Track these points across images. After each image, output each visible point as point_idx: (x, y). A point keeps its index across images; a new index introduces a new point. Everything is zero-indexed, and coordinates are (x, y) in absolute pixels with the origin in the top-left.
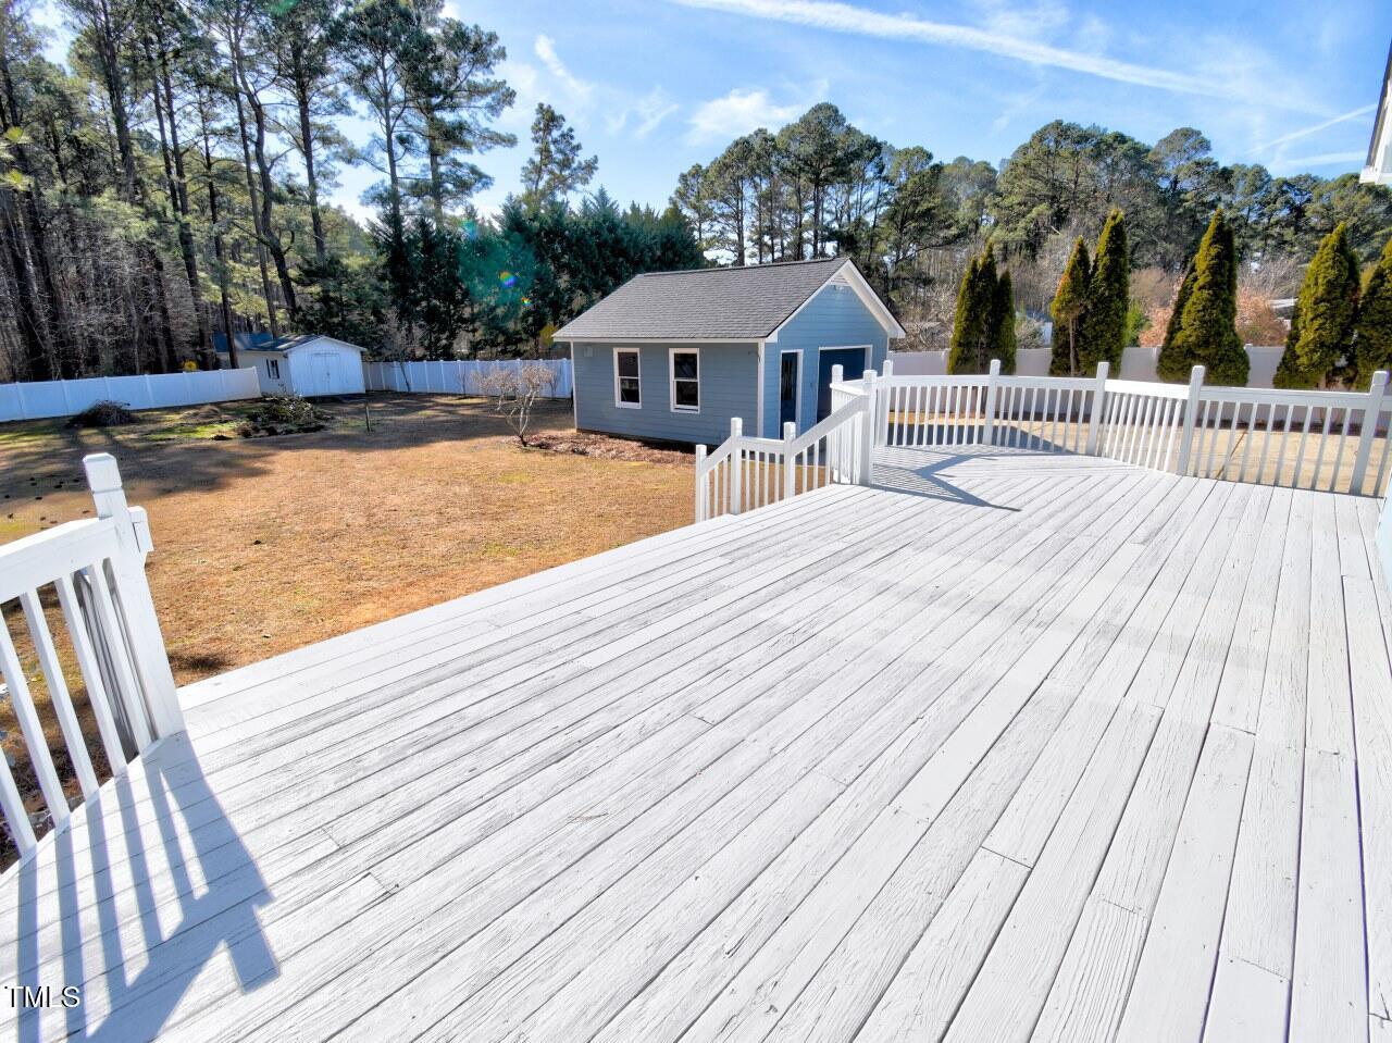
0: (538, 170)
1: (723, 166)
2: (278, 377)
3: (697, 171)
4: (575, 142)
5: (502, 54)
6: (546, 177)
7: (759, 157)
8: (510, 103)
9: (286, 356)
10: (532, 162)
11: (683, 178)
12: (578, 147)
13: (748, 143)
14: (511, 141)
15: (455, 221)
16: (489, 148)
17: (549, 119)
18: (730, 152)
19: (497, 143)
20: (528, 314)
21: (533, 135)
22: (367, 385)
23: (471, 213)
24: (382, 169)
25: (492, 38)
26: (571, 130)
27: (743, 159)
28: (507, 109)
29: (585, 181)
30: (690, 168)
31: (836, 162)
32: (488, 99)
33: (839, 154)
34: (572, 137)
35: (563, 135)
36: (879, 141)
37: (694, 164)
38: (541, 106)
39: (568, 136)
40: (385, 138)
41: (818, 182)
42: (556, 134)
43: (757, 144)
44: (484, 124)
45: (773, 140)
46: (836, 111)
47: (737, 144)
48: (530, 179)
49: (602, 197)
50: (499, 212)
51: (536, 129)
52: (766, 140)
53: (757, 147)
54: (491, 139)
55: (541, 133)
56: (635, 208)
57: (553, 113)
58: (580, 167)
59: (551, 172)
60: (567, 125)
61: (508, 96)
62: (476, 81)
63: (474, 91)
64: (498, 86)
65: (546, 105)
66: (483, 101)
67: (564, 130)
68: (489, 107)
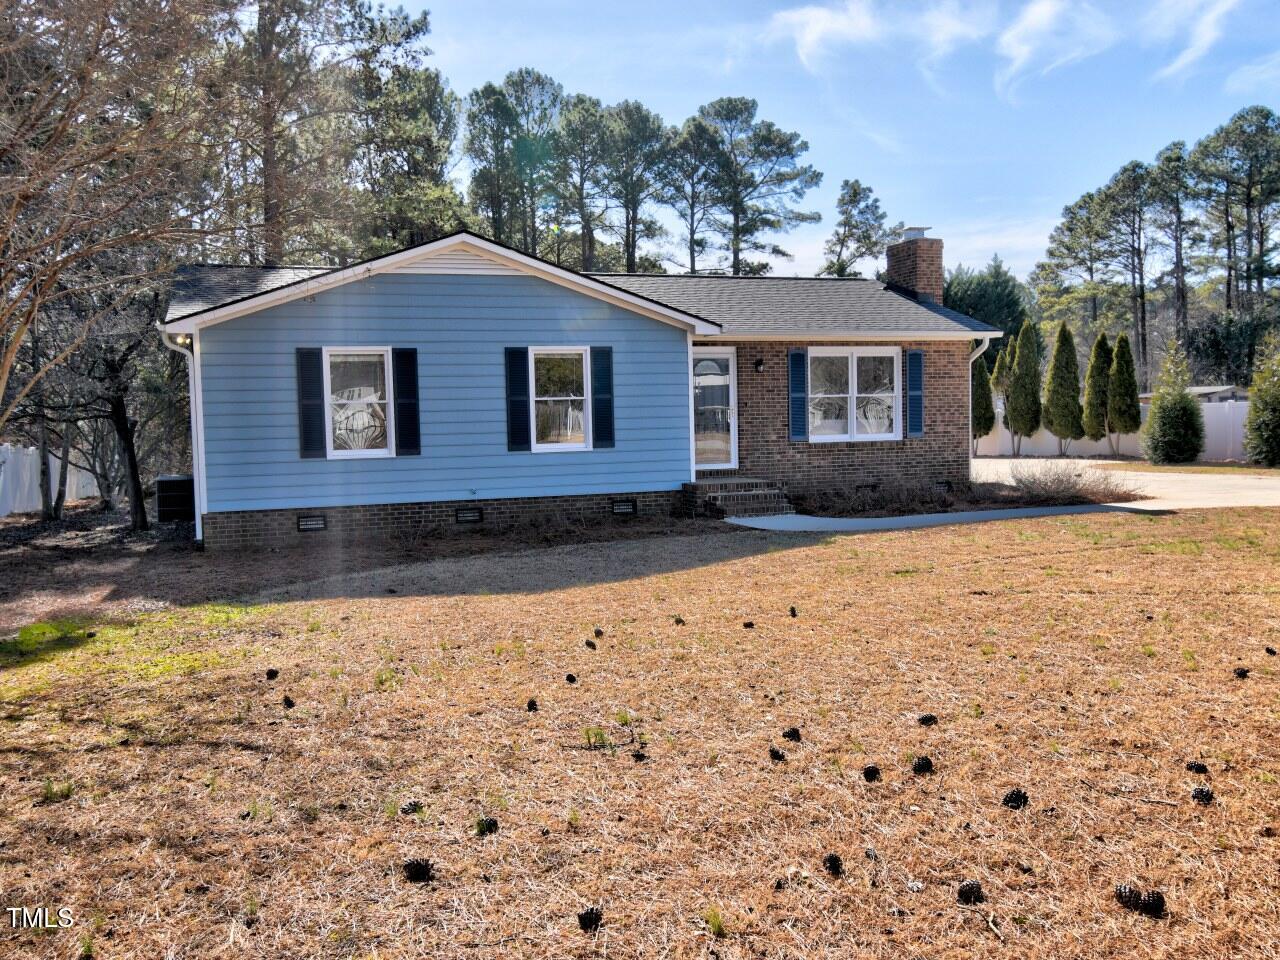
0: (842, 242)
4: (880, 211)
5: (805, 146)
8: (817, 184)
10: (836, 234)
11: (1068, 210)
12: (883, 216)
14: (816, 218)
16: (795, 226)
17: (854, 194)
19: (802, 221)
21: (837, 210)
26: (876, 201)
28: (813, 189)
32: (796, 183)
35: (869, 207)
39: (874, 207)
44: (790, 205)
48: (833, 252)
51: (842, 202)
54: (796, 219)
55: (846, 207)
57: (859, 187)
58: (885, 235)
60: (873, 196)
61: (814, 178)
62: (784, 170)
63: (781, 179)
64: (805, 171)
65: (852, 181)
66: (789, 186)
67: (870, 201)
68: (795, 191)
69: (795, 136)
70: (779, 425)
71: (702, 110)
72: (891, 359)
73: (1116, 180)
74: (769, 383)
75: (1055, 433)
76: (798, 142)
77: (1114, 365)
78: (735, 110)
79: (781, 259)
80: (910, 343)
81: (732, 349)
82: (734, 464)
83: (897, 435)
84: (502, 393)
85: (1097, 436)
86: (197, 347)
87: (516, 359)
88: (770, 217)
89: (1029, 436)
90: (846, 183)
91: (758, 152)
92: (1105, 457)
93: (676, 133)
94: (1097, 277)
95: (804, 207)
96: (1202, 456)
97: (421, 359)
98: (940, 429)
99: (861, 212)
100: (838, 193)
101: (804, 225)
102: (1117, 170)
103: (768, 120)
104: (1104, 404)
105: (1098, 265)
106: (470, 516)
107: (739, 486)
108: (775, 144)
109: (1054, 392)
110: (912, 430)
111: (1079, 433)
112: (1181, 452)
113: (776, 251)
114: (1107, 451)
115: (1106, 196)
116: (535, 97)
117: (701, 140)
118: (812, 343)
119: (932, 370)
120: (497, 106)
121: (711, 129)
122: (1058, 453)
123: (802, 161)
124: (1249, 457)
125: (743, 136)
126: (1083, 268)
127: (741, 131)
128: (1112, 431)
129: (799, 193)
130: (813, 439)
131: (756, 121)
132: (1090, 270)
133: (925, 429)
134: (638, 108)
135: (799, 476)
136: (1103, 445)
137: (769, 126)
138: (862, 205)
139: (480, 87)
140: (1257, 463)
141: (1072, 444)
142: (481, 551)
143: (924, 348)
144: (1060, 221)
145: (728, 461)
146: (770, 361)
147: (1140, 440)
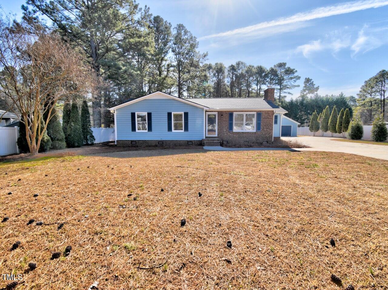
0: (304, 91)
5: (296, 71)
12: (315, 85)
14: (299, 86)
16: (294, 88)
17: (308, 80)
32: (295, 79)
44: (293, 84)
51: (305, 82)
60: (312, 81)
61: (299, 78)
62: (292, 76)
63: (291, 78)
64: (297, 76)
65: (307, 78)
66: (293, 80)
67: (311, 82)
68: (294, 81)
69: (294, 69)
70: (226, 128)
71: (275, 66)
72: (254, 114)
73: (378, 74)
74: (224, 119)
75: (331, 131)
76: (295, 71)
77: (344, 116)
78: (281, 65)
79: (290, 95)
80: (258, 111)
81: (217, 113)
82: (216, 135)
83: (255, 131)
84: (167, 121)
85: (340, 132)
86: (115, 112)
87: (169, 115)
88: (288, 86)
89: (326, 132)
90: (306, 78)
91: (286, 73)
92: (341, 138)
93: (267, 71)
94: (372, 96)
95: (296, 84)
96: (362, 138)
97: (152, 114)
98: (265, 130)
99: (309, 84)
100: (304, 80)
101: (296, 88)
102: (378, 72)
103: (289, 66)
104: (341, 125)
105: (373, 94)
106: (161, 143)
107: (211, 140)
108: (289, 71)
109: (331, 122)
110: (258, 130)
111: (336, 132)
112: (356, 137)
113: (289, 93)
114: (342, 136)
115: (375, 78)
116: (241, 66)
117: (273, 72)
118: (234, 111)
119: (263, 117)
120: (233, 68)
121: (275, 69)
122: (331, 136)
123: (296, 74)
124: (371, 139)
125: (283, 70)
126: (369, 95)
127: (283, 69)
128: (343, 131)
129: (295, 81)
130: (234, 131)
131: (286, 67)
132: (371, 95)
133: (261, 130)
134: (261, 67)
135: (230, 139)
136: (341, 135)
137: (289, 68)
138: (310, 83)
139: (230, 65)
140: (373, 141)
141: (335, 134)
142: (151, 149)
143: (262, 112)
144: (363, 84)
145: (215, 135)
146: (225, 115)
147: (347, 133)
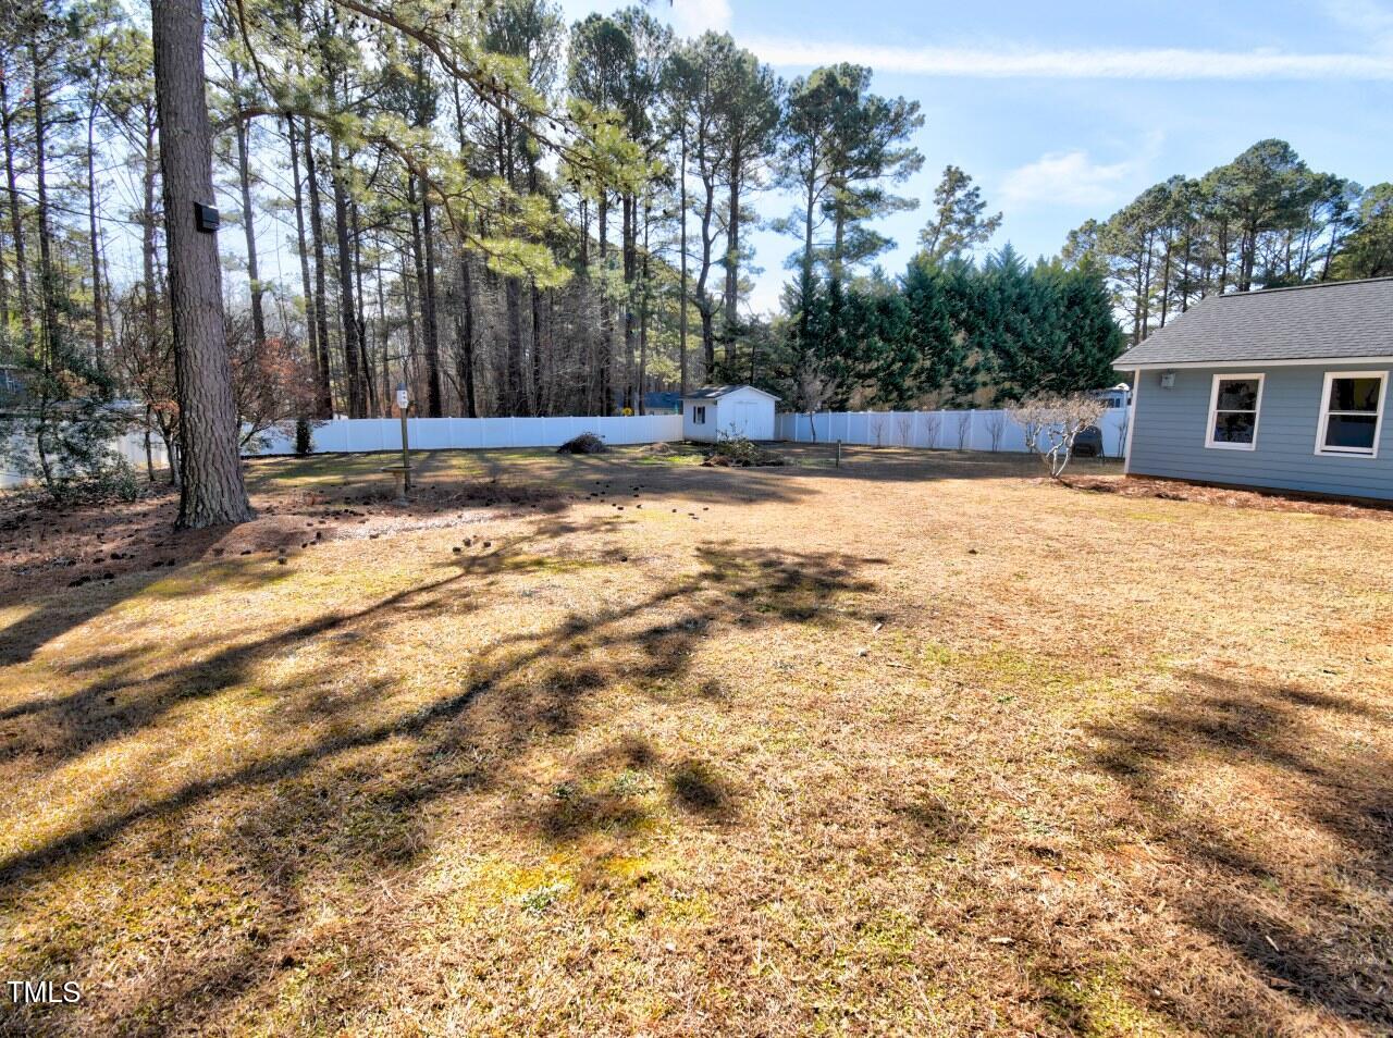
1: (1128, 218)
2: (703, 422)
3: (1091, 227)
4: (979, 201)
5: (921, 122)
6: (942, 238)
7: (1178, 204)
8: (918, 169)
9: (716, 403)
10: (930, 224)
12: (983, 205)
13: (1164, 190)
15: (862, 281)
16: (891, 213)
17: (956, 179)
18: (1139, 201)
19: (899, 208)
20: (922, 370)
21: (935, 198)
22: (777, 432)
23: (878, 273)
24: (800, 237)
25: (915, 106)
26: (977, 189)
27: (1154, 209)
28: (914, 173)
29: (984, 238)
30: (1083, 223)
31: (1283, 205)
32: (896, 167)
33: (1286, 194)
34: (977, 196)
35: (968, 195)
36: (1338, 178)
37: (1088, 219)
38: (949, 168)
39: (974, 194)
40: (806, 209)
41: (1253, 229)
42: (960, 194)
43: (1174, 190)
45: (1196, 185)
46: (1286, 147)
47: (1149, 193)
48: (926, 242)
49: (1008, 253)
50: (904, 271)
51: (941, 190)
52: (1187, 186)
53: (1175, 195)
54: (894, 205)
55: (944, 195)
56: (1041, 262)
57: (961, 174)
58: (982, 225)
59: (949, 233)
60: (974, 185)
61: (917, 162)
65: (954, 167)
67: (971, 189)
68: (898, 173)
100: (939, 180)
129: (902, 176)
